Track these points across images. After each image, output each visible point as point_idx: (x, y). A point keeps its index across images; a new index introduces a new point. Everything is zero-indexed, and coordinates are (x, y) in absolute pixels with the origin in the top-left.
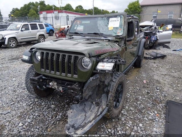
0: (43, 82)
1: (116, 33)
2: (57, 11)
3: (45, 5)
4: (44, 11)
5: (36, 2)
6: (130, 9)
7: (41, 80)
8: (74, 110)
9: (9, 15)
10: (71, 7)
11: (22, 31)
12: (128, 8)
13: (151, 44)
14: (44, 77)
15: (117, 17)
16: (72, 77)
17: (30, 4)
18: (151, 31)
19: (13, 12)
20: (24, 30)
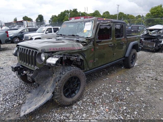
0: (20, 70)
1: (87, 35)
2: (83, 17)
3: (77, 12)
4: (73, 17)
5: (70, 10)
6: (152, 13)
7: (19, 69)
8: (32, 94)
9: (49, 21)
10: (99, 13)
11: (46, 33)
12: (150, 13)
13: (157, 47)
14: (21, 67)
17: (65, 12)
18: (159, 35)
19: (53, 19)
20: (48, 33)
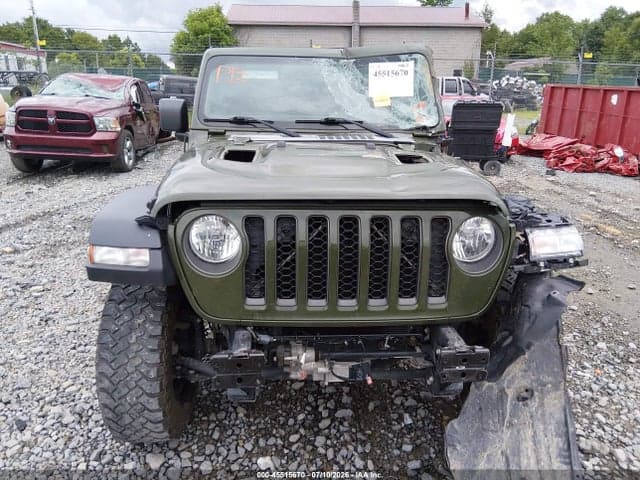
1: (408, 120)
12: (186, 31)
15: (400, 60)
16: (422, 308)
